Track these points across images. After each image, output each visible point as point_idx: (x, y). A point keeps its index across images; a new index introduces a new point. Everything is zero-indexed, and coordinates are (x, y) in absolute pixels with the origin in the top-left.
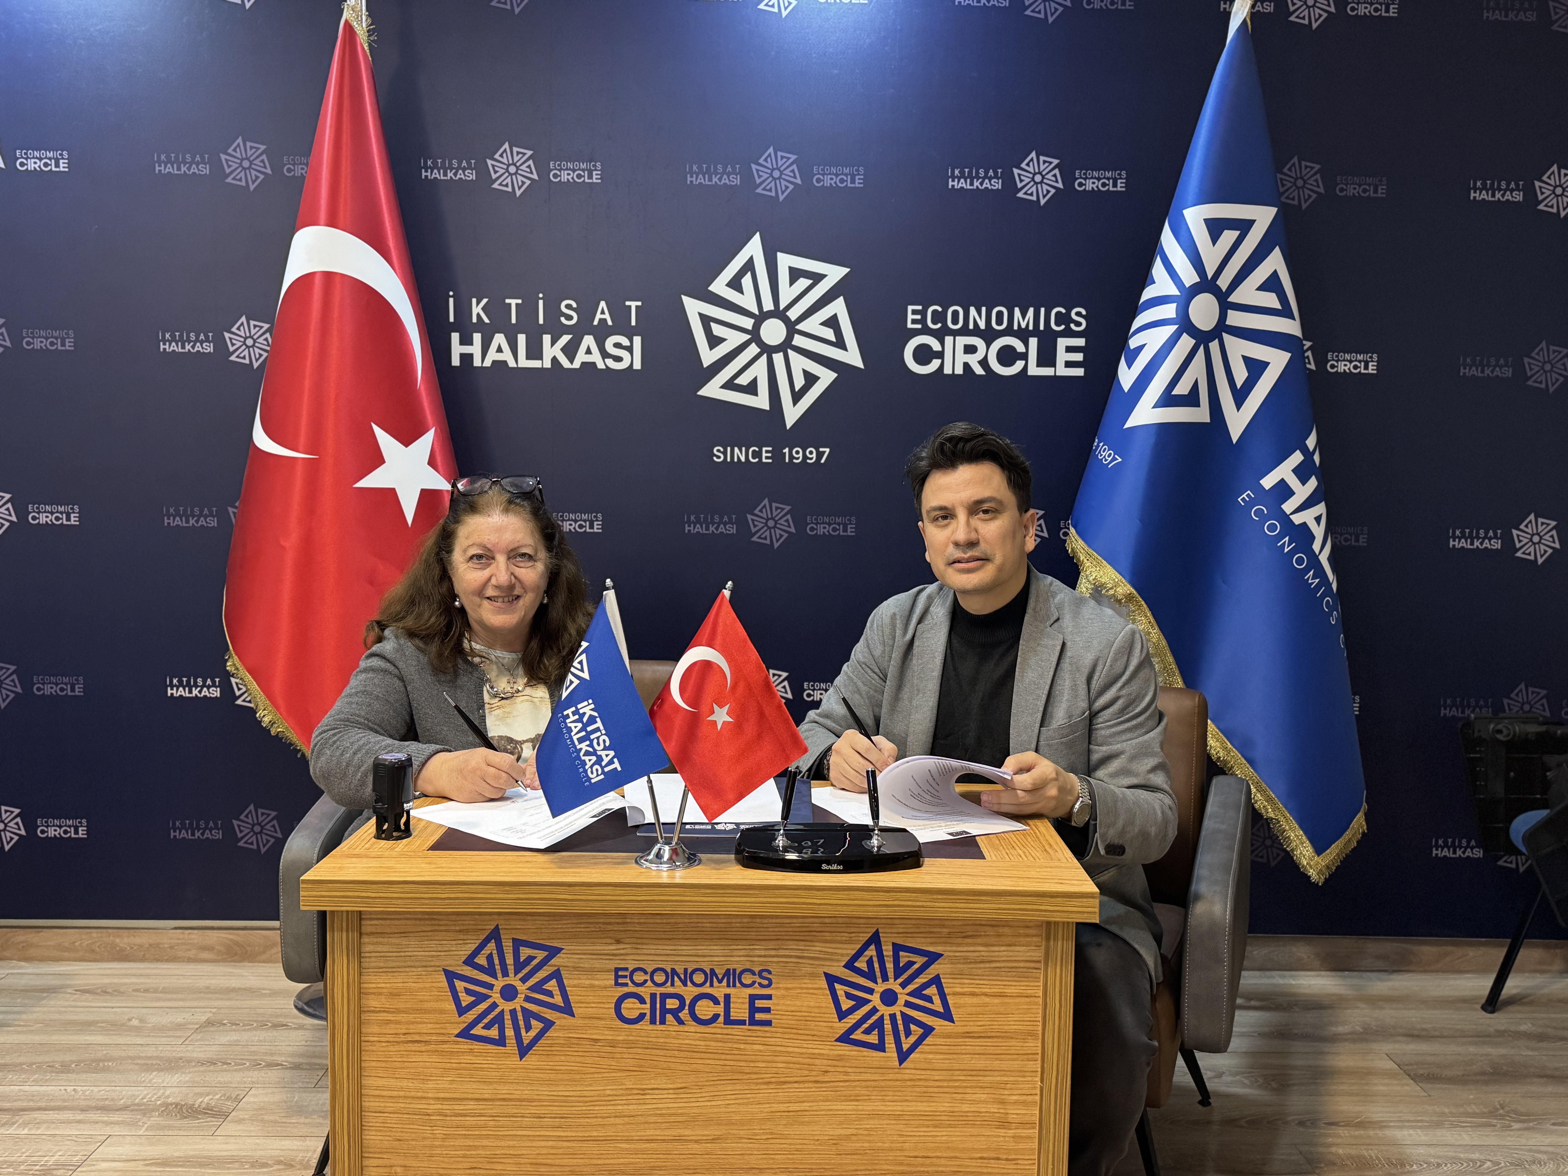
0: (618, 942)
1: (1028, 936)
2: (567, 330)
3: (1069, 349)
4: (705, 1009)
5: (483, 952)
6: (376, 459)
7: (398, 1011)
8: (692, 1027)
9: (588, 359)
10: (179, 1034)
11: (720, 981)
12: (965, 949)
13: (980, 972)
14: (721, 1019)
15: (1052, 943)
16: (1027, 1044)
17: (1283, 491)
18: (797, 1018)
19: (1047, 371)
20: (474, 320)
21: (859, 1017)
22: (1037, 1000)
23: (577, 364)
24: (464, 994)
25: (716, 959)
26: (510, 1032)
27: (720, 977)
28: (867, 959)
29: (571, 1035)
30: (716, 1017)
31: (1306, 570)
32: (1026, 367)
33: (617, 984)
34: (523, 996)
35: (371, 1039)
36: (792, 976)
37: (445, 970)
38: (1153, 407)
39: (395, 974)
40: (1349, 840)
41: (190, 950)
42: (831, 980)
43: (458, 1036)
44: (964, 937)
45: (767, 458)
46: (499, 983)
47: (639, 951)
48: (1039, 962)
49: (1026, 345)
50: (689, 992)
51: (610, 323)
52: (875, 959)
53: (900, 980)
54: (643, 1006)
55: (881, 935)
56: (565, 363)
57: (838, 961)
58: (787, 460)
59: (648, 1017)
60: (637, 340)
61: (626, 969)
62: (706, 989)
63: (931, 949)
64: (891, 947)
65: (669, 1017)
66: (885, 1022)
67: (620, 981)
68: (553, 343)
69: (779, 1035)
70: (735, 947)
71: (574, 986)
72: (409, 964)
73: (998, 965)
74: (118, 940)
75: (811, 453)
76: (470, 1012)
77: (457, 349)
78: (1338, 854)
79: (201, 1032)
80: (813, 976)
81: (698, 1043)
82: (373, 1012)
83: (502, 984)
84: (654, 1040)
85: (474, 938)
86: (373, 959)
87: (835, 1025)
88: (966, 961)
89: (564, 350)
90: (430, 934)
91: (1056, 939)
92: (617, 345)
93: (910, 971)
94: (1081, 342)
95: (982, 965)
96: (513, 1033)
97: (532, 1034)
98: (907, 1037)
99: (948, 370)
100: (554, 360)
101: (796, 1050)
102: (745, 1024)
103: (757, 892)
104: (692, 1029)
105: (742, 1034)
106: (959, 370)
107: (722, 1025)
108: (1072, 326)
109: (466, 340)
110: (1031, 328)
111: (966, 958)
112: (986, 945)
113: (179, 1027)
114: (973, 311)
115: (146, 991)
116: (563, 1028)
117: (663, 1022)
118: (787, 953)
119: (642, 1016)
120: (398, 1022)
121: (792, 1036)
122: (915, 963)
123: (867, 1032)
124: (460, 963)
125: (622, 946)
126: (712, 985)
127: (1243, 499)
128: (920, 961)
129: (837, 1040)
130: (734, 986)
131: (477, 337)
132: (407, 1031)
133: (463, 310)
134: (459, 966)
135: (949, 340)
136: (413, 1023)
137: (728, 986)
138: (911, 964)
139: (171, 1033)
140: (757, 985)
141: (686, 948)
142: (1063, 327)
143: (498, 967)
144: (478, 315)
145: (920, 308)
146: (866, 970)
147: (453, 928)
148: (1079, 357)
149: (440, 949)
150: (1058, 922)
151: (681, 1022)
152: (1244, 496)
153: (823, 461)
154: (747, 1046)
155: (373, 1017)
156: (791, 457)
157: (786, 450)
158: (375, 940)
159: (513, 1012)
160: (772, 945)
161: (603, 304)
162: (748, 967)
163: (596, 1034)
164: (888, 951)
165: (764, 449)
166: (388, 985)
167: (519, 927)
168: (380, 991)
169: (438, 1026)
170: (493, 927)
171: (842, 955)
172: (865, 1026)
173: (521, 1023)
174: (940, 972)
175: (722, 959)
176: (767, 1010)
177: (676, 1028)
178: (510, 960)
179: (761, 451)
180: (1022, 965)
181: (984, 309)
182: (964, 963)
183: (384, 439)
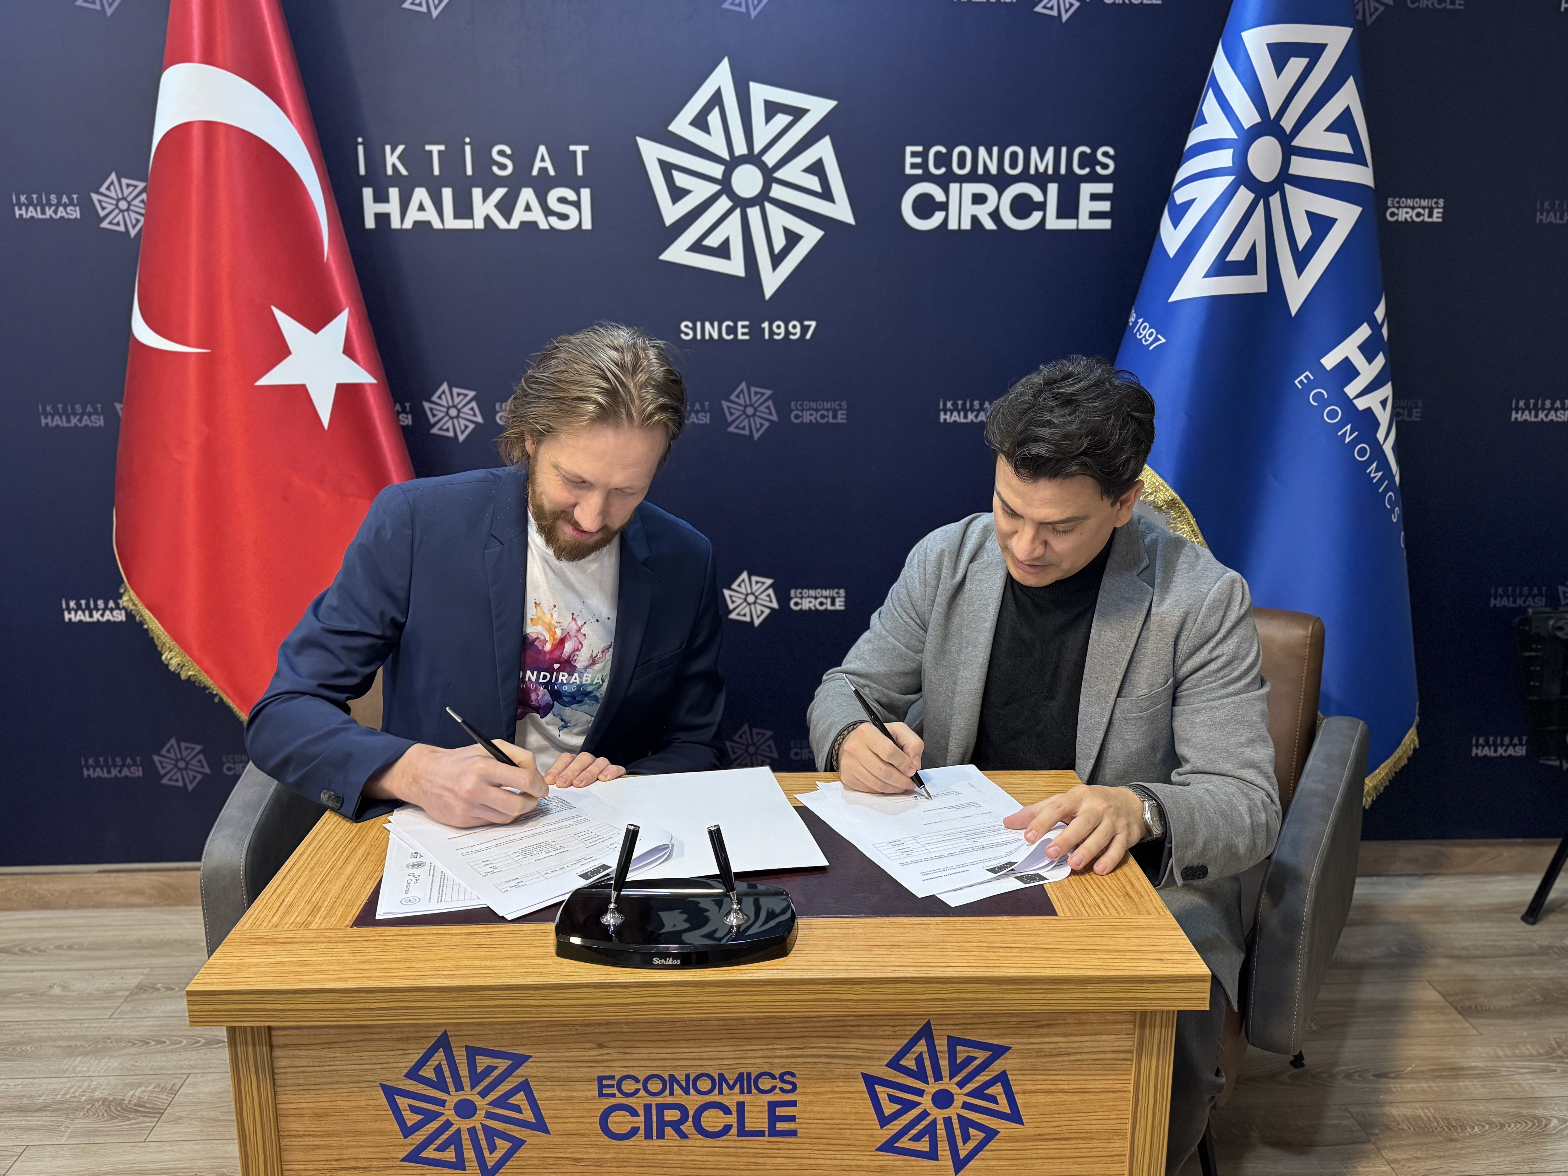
0: (601, 1046)
1: (1117, 1022)
2: (501, 182)
3: (1095, 197)
4: (713, 1120)
5: (429, 1063)
6: (281, 351)
7: (327, 1134)
8: (697, 1140)
9: (528, 217)
10: (107, 1004)
11: (731, 1088)
12: (1038, 1040)
13: (1056, 1067)
14: (734, 1131)
15: (1147, 1031)
16: (1112, 1145)
17: (1347, 371)
18: (828, 1126)
19: (1068, 224)
20: (390, 172)
21: (906, 1122)
22: (1125, 1095)
23: (514, 224)
24: (409, 1112)
25: (726, 1062)
26: (469, 1154)
27: (731, 1082)
28: (916, 1055)
29: (546, 1155)
30: (727, 1129)
31: (1369, 463)
32: (1043, 220)
33: (601, 1095)
34: (484, 1112)
35: (295, 1167)
36: (822, 1078)
37: (382, 1086)
38: (1205, 277)
39: (319, 1092)
40: (1400, 758)
41: (118, 895)
42: (871, 1081)
43: (403, 1160)
44: (1038, 1027)
45: (743, 334)
46: (453, 1098)
47: (627, 1057)
48: (1131, 1052)
49: (1045, 192)
50: (693, 1101)
51: (552, 172)
52: (926, 1056)
53: (957, 1079)
54: (635, 1119)
55: (933, 1027)
56: (501, 223)
57: (879, 1059)
58: (767, 336)
59: (642, 1131)
60: (586, 193)
61: (613, 1078)
62: (715, 1097)
63: (996, 1042)
64: (945, 1042)
65: (668, 1130)
66: (938, 1127)
67: (605, 1091)
68: (485, 197)
69: (806, 1146)
70: (749, 1047)
71: (547, 1099)
72: (336, 1079)
73: (1079, 1057)
74: (36, 887)
75: (794, 327)
76: (418, 1133)
77: (371, 209)
78: (1387, 774)
79: (132, 1001)
80: (848, 1077)
81: (705, 1158)
82: (295, 1136)
83: (456, 1099)
84: (651, 1157)
85: (417, 1047)
86: (290, 1075)
87: (875, 1132)
88: (1040, 1054)
89: (499, 206)
90: (360, 1044)
91: (1152, 1026)
92: (562, 200)
93: (970, 1068)
94: (1107, 188)
95: (1059, 1059)
96: (473, 1155)
97: (498, 1154)
98: (965, 1142)
99: (953, 225)
100: (488, 219)
101: (829, 1162)
102: (764, 1136)
103: (776, 988)
104: (698, 1143)
105: (760, 1146)
106: (966, 225)
107: (736, 1138)
108: (1098, 169)
109: (381, 197)
110: (1050, 171)
111: (1038, 1051)
112: (1065, 1035)
113: (108, 995)
114: (982, 151)
115: (70, 947)
116: (536, 1147)
117: (661, 1136)
118: (815, 1052)
119: (634, 1131)
120: (328, 1147)
121: (822, 1147)
122: (975, 1058)
123: (916, 1138)
124: (402, 1076)
125: (605, 1051)
126: (721, 1092)
127: (1301, 382)
128: (981, 1056)
129: (878, 1149)
130: (749, 1092)
131: (394, 193)
132: (340, 1157)
133: (376, 161)
134: (400, 1080)
135: (954, 187)
136: (347, 1147)
137: (742, 1092)
138: (970, 1059)
139: (97, 1004)
140: (777, 1090)
141: (688, 1051)
142: (1087, 170)
143: (449, 1080)
144: (394, 166)
145: (919, 149)
146: (915, 1068)
147: (388, 1036)
148: (1105, 206)
149: (375, 1061)
150: (1156, 1011)
151: (683, 1136)
152: (1302, 377)
153: (808, 336)
154: (768, 1161)
155: (295, 1142)
156: (772, 333)
157: (766, 325)
158: (291, 1053)
159: (472, 1131)
160: (794, 1043)
161: (542, 150)
162: (766, 1070)
163: (577, 1153)
164: (942, 1046)
165: (740, 324)
166: (311, 1105)
167: (472, 1033)
168: (302, 1112)
169: (378, 1150)
170: (439, 1034)
171: (885, 1052)
172: (914, 1132)
173: (484, 1143)
174: (1007, 1068)
175: (733, 1062)
176: (792, 1119)
177: (677, 1143)
178: (464, 1071)
179: (736, 326)
180: (1109, 1056)
181: (995, 150)
182: (1037, 1057)
183: (289, 326)
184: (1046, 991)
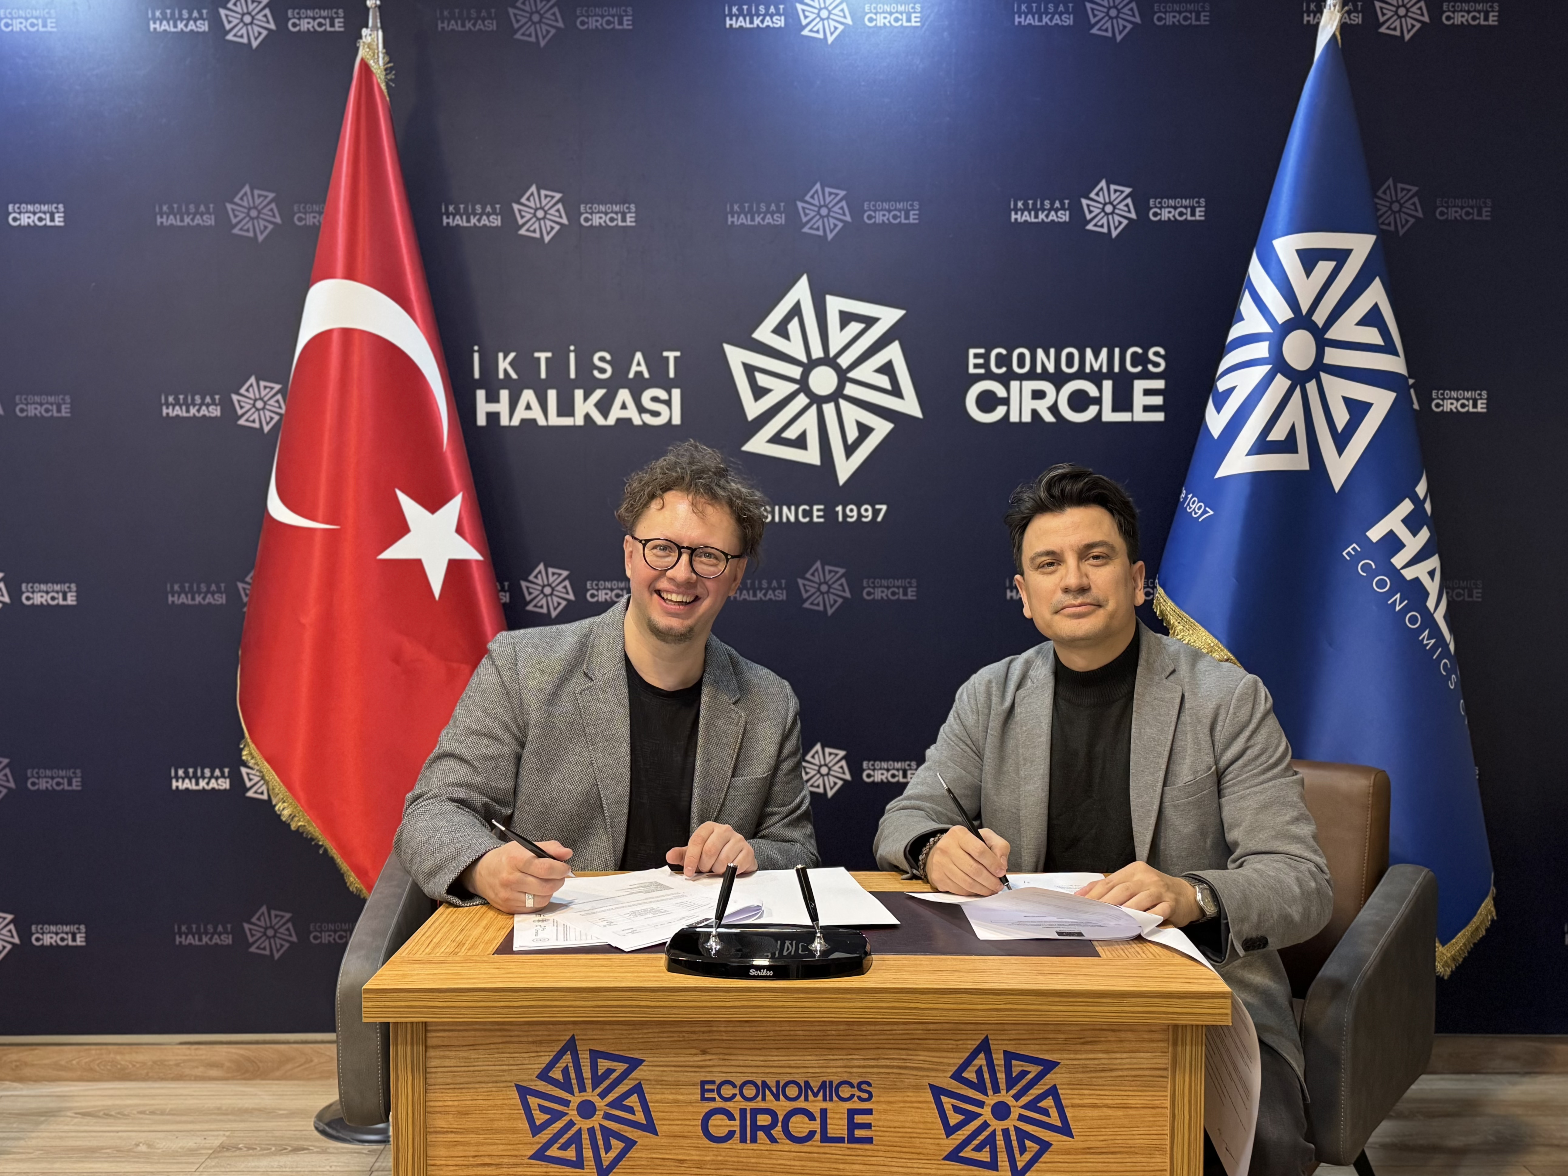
0: (704, 1052)
1: (1152, 1041)
2: (601, 384)
3: (1147, 392)
4: (800, 1125)
5: (558, 1065)
6: (401, 528)
7: (467, 1131)
8: (786, 1145)
9: (624, 414)
10: (191, 1159)
11: (815, 1095)
12: (1084, 1056)
13: (1100, 1081)
14: (818, 1136)
15: (1179, 1049)
16: (1153, 1160)
17: (1392, 543)
18: (900, 1135)
19: (1123, 417)
20: (501, 375)
21: (969, 1133)
22: (1163, 1111)
23: (611, 421)
24: (538, 1112)
25: (811, 1070)
26: (588, 1153)
27: (815, 1090)
28: (976, 1068)
29: (654, 1156)
30: (812, 1134)
31: (1421, 630)
32: (1099, 413)
33: (703, 1098)
34: (602, 1113)
35: (438, 1162)
36: (894, 1088)
37: (517, 1086)
38: (1247, 455)
39: (464, 1091)
40: (1477, 929)
41: (197, 1067)
42: (937, 1092)
43: (531, 1158)
44: (1083, 1043)
45: (818, 517)
46: (576, 1099)
47: (727, 1063)
48: (1166, 1069)
49: (1100, 388)
50: (782, 1107)
51: (646, 375)
52: (985, 1069)
53: (1013, 1092)
54: (732, 1123)
55: (991, 1042)
56: (599, 420)
57: (944, 1071)
58: (840, 519)
59: (737, 1135)
60: (676, 393)
61: (713, 1082)
62: (801, 1104)
63: (1047, 1057)
64: (1002, 1056)
65: (761, 1134)
66: (998, 1138)
67: (707, 1095)
68: (586, 398)
69: (881, 1154)
70: (832, 1057)
71: (657, 1102)
72: (479, 1079)
73: (1120, 1073)
74: (119, 1057)
75: (866, 510)
76: (545, 1132)
77: (483, 408)
78: (1464, 944)
79: (216, 1158)
80: (917, 1088)
81: (793, 1163)
83: (579, 1100)
84: (744, 1160)
85: (548, 1049)
86: (439, 1075)
87: (941, 1142)
88: (1085, 1069)
89: (598, 405)
90: (501, 1046)
91: (1184, 1044)
92: (655, 399)
93: (1024, 1082)
94: (1160, 384)
95: (1103, 1074)
96: (591, 1154)
97: (612, 1154)
98: (1021, 1154)
99: (1014, 418)
100: (587, 417)
101: (900, 1170)
102: (844, 1142)
103: (854, 996)
104: (787, 1148)
105: (840, 1153)
106: (1027, 418)
107: (819, 1144)
108: (1150, 367)
109: (492, 398)
110: (1105, 370)
111: (1085, 1066)
112: (1106, 1052)
113: (192, 1152)
114: (1040, 353)
115: (153, 1113)
116: (646, 1148)
117: (754, 1140)
118: (888, 1063)
119: (731, 1134)
120: (467, 1144)
121: (895, 1155)
122: (1029, 1072)
123: (978, 1149)
124: (534, 1077)
125: (708, 1057)
126: (806, 1099)
127: (1349, 554)
128: (1034, 1070)
129: (945, 1159)
130: (831, 1100)
131: (504, 394)
132: (477, 1154)
133: (490, 366)
134: (532, 1080)
135: (1014, 385)
136: (483, 1144)
137: (825, 1099)
138: (1024, 1073)
139: (183, 1159)
140: (855, 1098)
141: (777, 1059)
142: (1139, 369)
143: (574, 1081)
144: (505, 371)
145: (982, 351)
146: (975, 1081)
147: (525, 1039)
148: (1158, 400)
149: (512, 1062)
150: (1186, 1026)
151: (773, 1140)
152: (1349, 549)
153: (879, 519)
154: (847, 1167)
155: (441, 1138)
156: (845, 516)
157: (839, 508)
158: (442, 1053)
159: (591, 1131)
160: (871, 1054)
161: (639, 356)
162: (846, 1079)
163: (681, 1154)
164: (999, 1060)
165: (815, 507)
166: (456, 1103)
167: (596, 1037)
168: (447, 1109)
169: (509, 1147)
170: (568, 1038)
171: (949, 1065)
172: (976, 1142)
173: (600, 1143)
174: (1057, 1082)
175: (817, 1070)
176: (868, 1126)
177: (768, 1147)
178: (587, 1073)
179: (811, 509)
180: (1147, 1073)
181: (1052, 351)
182: (1083, 1072)
183: (409, 506)
184: (1088, 1004)
